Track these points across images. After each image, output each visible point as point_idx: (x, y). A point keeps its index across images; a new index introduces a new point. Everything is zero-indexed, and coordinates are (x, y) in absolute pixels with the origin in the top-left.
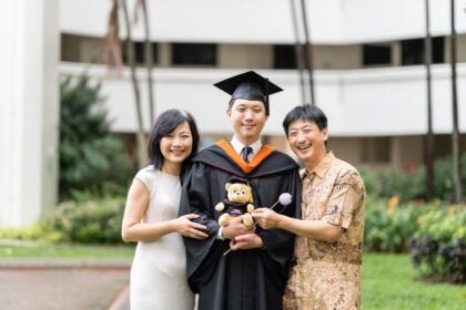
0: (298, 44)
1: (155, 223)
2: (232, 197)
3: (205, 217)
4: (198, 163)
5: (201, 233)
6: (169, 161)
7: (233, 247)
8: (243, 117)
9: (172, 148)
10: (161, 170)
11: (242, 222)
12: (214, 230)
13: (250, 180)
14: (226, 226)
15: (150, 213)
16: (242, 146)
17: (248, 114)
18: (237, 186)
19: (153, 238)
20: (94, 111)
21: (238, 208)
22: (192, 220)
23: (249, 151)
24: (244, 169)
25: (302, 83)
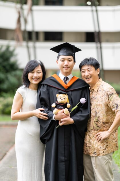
0: (95, 32)
1: (25, 112)
2: (59, 100)
3: (47, 109)
4: (44, 85)
5: (45, 117)
6: (32, 83)
7: (60, 124)
8: (64, 64)
9: (33, 78)
10: (28, 87)
11: (64, 112)
12: (51, 116)
13: (67, 92)
14: (56, 114)
15: (24, 107)
16: (64, 77)
17: (66, 63)
18: (61, 95)
19: (25, 119)
20: (12, 60)
21: (62, 106)
22: (41, 111)
23: (67, 79)
24: (65, 87)
25: (97, 48)
